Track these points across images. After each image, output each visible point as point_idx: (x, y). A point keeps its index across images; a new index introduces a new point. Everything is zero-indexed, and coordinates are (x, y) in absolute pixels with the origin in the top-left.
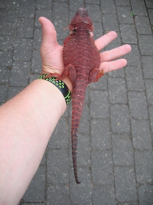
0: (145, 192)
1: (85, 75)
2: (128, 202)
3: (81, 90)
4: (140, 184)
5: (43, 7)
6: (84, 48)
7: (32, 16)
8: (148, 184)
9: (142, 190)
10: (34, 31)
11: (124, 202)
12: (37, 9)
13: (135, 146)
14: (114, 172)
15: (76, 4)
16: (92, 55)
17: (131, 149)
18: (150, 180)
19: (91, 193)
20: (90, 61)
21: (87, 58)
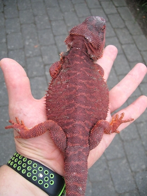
0: (142, 179)
1: (81, 137)
2: (128, 192)
3: (77, 162)
4: (136, 172)
5: (13, 31)
6: (79, 87)
7: (4, 40)
8: (143, 170)
9: (139, 177)
10: (8, 53)
11: (124, 193)
12: (7, 34)
13: (123, 138)
14: (108, 166)
15: (42, 23)
16: (93, 97)
17: (120, 141)
18: (144, 167)
19: (91, 191)
20: (90, 110)
21: (83, 107)
